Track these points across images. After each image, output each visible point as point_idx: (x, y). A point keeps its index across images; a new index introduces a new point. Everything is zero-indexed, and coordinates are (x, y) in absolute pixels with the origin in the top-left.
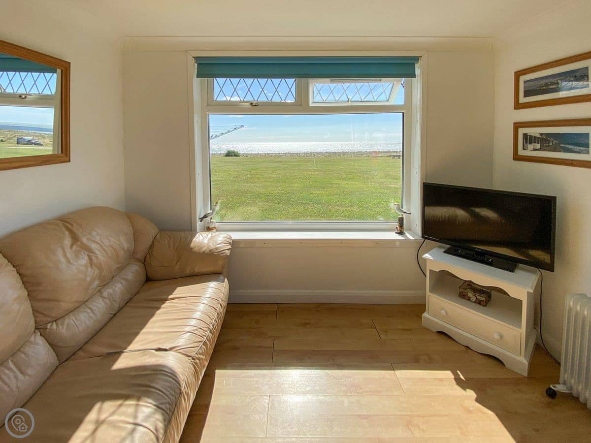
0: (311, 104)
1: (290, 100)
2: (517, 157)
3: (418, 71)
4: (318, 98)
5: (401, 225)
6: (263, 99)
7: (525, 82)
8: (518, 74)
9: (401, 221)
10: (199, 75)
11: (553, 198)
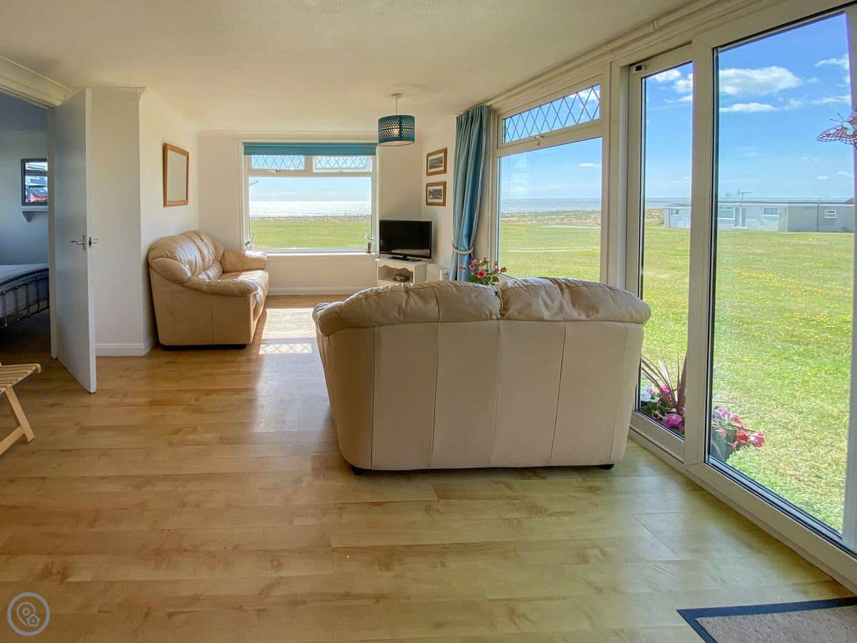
0: (314, 171)
1: (301, 167)
3: (377, 152)
4: (319, 166)
5: (369, 248)
6: (283, 168)
7: (430, 160)
9: (369, 245)
10: (245, 154)
11: (431, 222)
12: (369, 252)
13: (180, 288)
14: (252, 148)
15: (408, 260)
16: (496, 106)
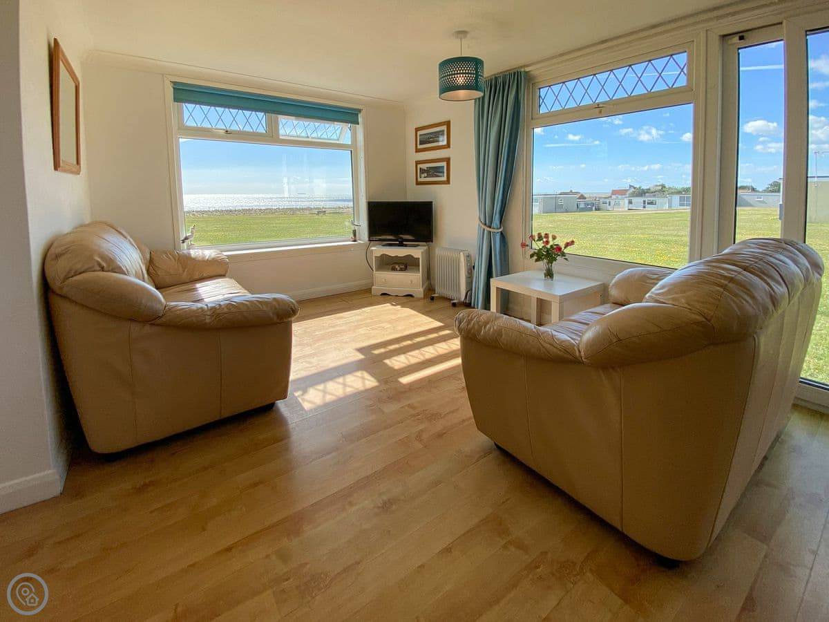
0: (281, 137)
1: (262, 130)
2: (418, 183)
3: (360, 120)
5: (355, 235)
6: (234, 128)
7: (420, 135)
8: (417, 130)
9: (354, 232)
10: (176, 100)
11: (432, 202)
12: (355, 241)
13: (148, 329)
14: (186, 93)
15: (406, 246)
16: (535, 73)
